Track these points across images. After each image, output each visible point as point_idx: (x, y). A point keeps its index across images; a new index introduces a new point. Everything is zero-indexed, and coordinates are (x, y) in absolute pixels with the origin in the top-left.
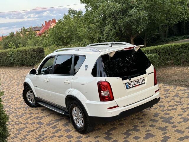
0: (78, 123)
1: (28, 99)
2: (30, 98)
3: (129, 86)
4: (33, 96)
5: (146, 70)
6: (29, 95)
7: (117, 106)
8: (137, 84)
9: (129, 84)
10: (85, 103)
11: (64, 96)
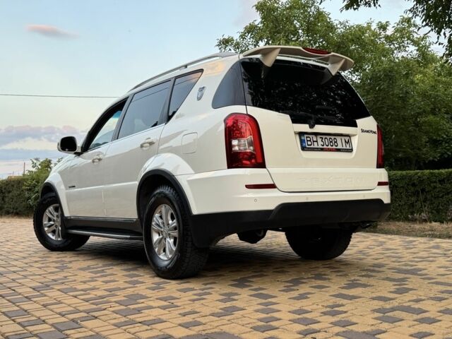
0: (164, 251)
1: (46, 229)
2: (49, 227)
3: (309, 143)
4: (59, 220)
5: (358, 121)
6: (50, 216)
7: (273, 186)
8: (330, 147)
9: (308, 139)
10: (188, 181)
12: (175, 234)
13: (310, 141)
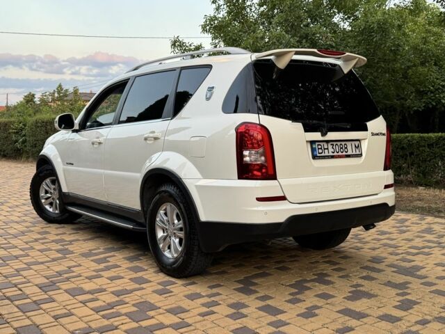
0: (169, 248)
1: (43, 201)
2: (47, 199)
3: (320, 151)
4: (57, 193)
6: (47, 189)
7: (283, 198)
8: (340, 154)
9: (320, 147)
10: (196, 186)
11: (139, 176)
12: (182, 234)
13: (321, 148)
